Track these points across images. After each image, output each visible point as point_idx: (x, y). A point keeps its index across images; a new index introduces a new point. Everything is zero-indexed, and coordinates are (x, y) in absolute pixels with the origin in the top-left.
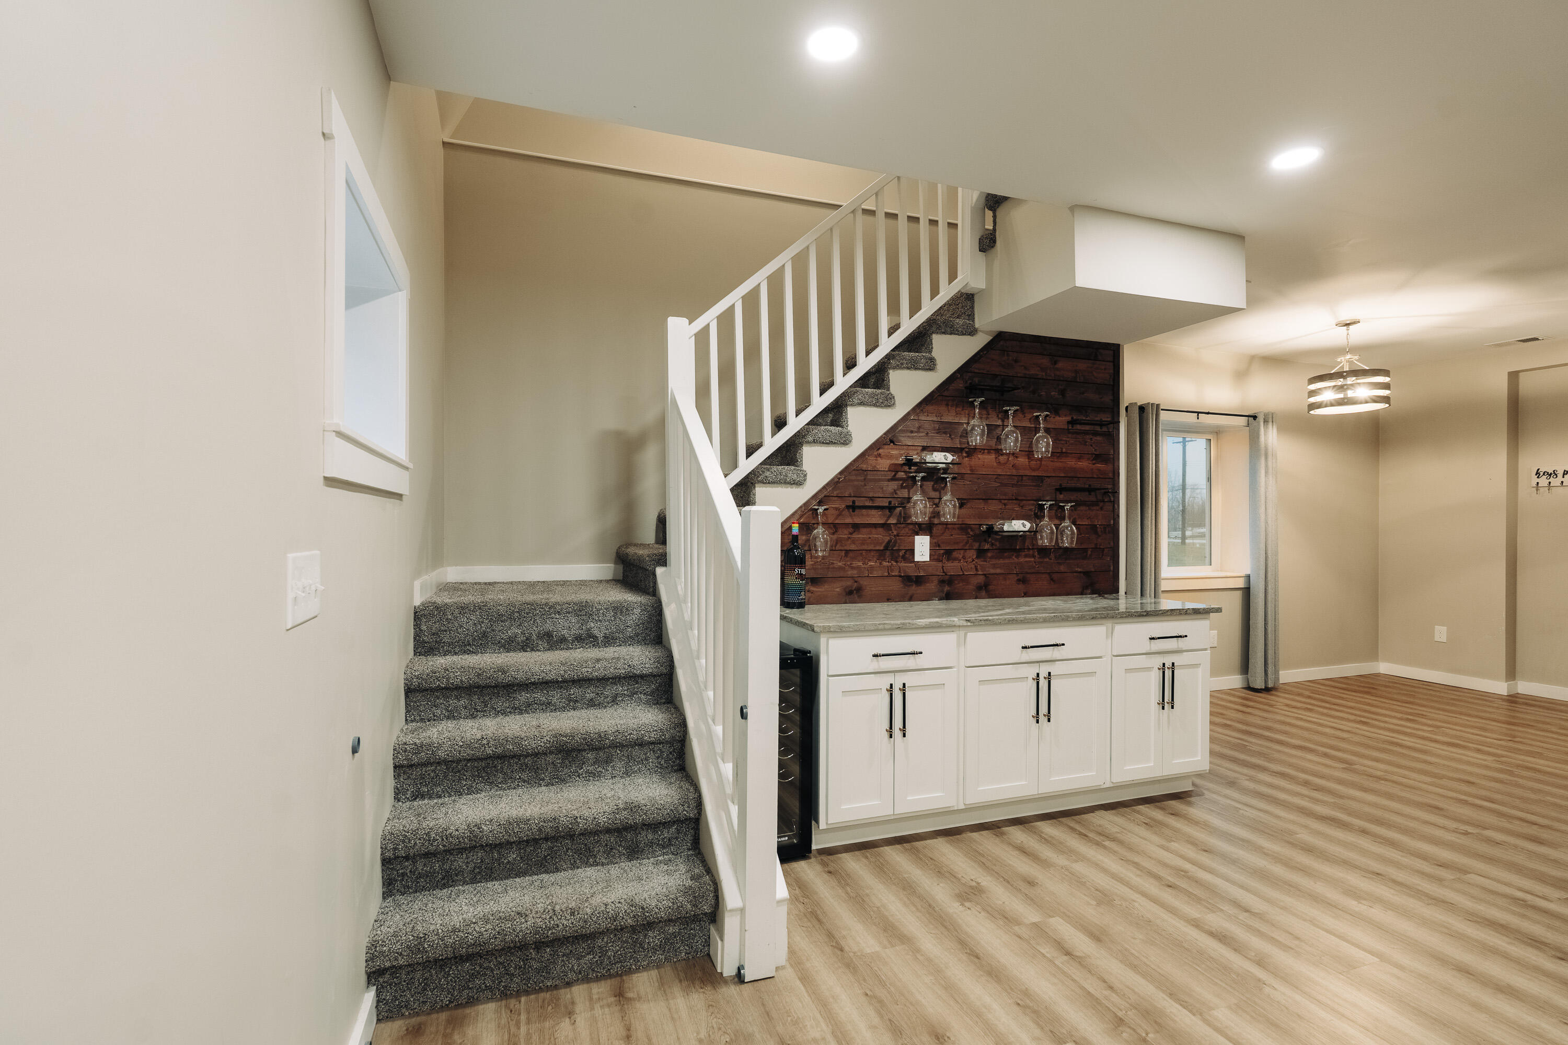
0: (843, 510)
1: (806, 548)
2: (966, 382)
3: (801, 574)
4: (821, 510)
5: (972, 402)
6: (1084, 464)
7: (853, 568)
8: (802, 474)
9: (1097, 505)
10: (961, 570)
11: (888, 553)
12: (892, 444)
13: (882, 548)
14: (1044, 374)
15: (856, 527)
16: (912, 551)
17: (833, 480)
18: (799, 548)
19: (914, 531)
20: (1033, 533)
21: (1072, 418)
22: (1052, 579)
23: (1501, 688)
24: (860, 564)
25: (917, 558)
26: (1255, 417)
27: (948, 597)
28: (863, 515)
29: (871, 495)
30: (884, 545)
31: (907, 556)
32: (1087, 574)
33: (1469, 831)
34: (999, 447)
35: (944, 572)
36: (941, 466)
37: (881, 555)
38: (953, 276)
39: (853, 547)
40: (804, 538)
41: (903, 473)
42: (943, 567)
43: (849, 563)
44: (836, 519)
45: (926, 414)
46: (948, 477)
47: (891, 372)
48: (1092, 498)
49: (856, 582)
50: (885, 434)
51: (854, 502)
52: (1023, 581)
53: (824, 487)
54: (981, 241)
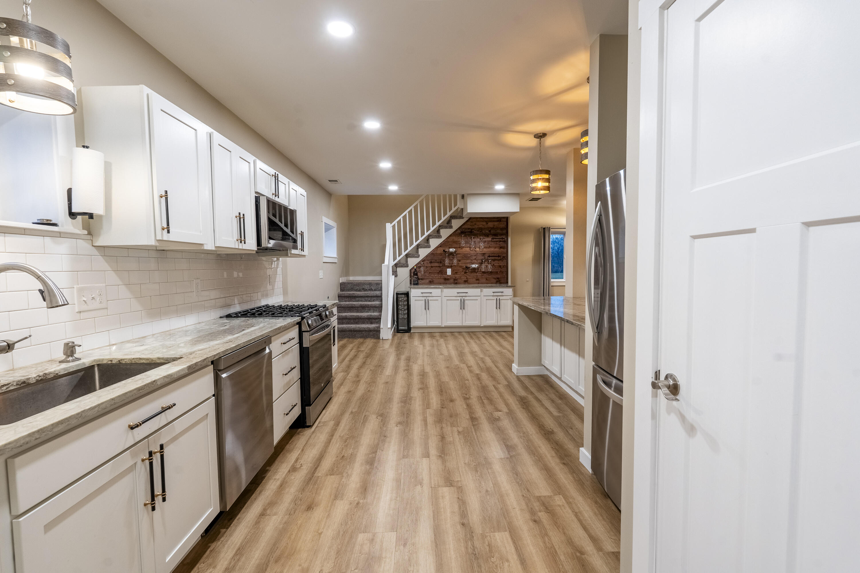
0: (429, 263)
1: (419, 272)
2: (461, 231)
3: (418, 278)
4: (423, 263)
5: (463, 236)
6: (497, 249)
7: (431, 277)
8: (419, 255)
9: (502, 260)
10: (460, 277)
11: (440, 273)
12: (441, 247)
15: (432, 267)
16: (446, 272)
17: (426, 256)
19: (447, 267)
21: (493, 238)
24: (433, 275)
25: (448, 274)
27: (456, 284)
28: (433, 264)
29: (436, 259)
30: (439, 271)
31: (445, 274)
32: (498, 278)
35: (455, 278)
36: (453, 252)
37: (438, 273)
38: (455, 205)
39: (431, 272)
40: (418, 269)
41: (443, 254)
42: (455, 276)
43: (430, 275)
44: (427, 265)
45: (450, 239)
46: (455, 255)
47: (441, 230)
48: (499, 258)
49: (432, 280)
50: (439, 245)
51: (431, 261)
53: (424, 258)
54: (462, 196)
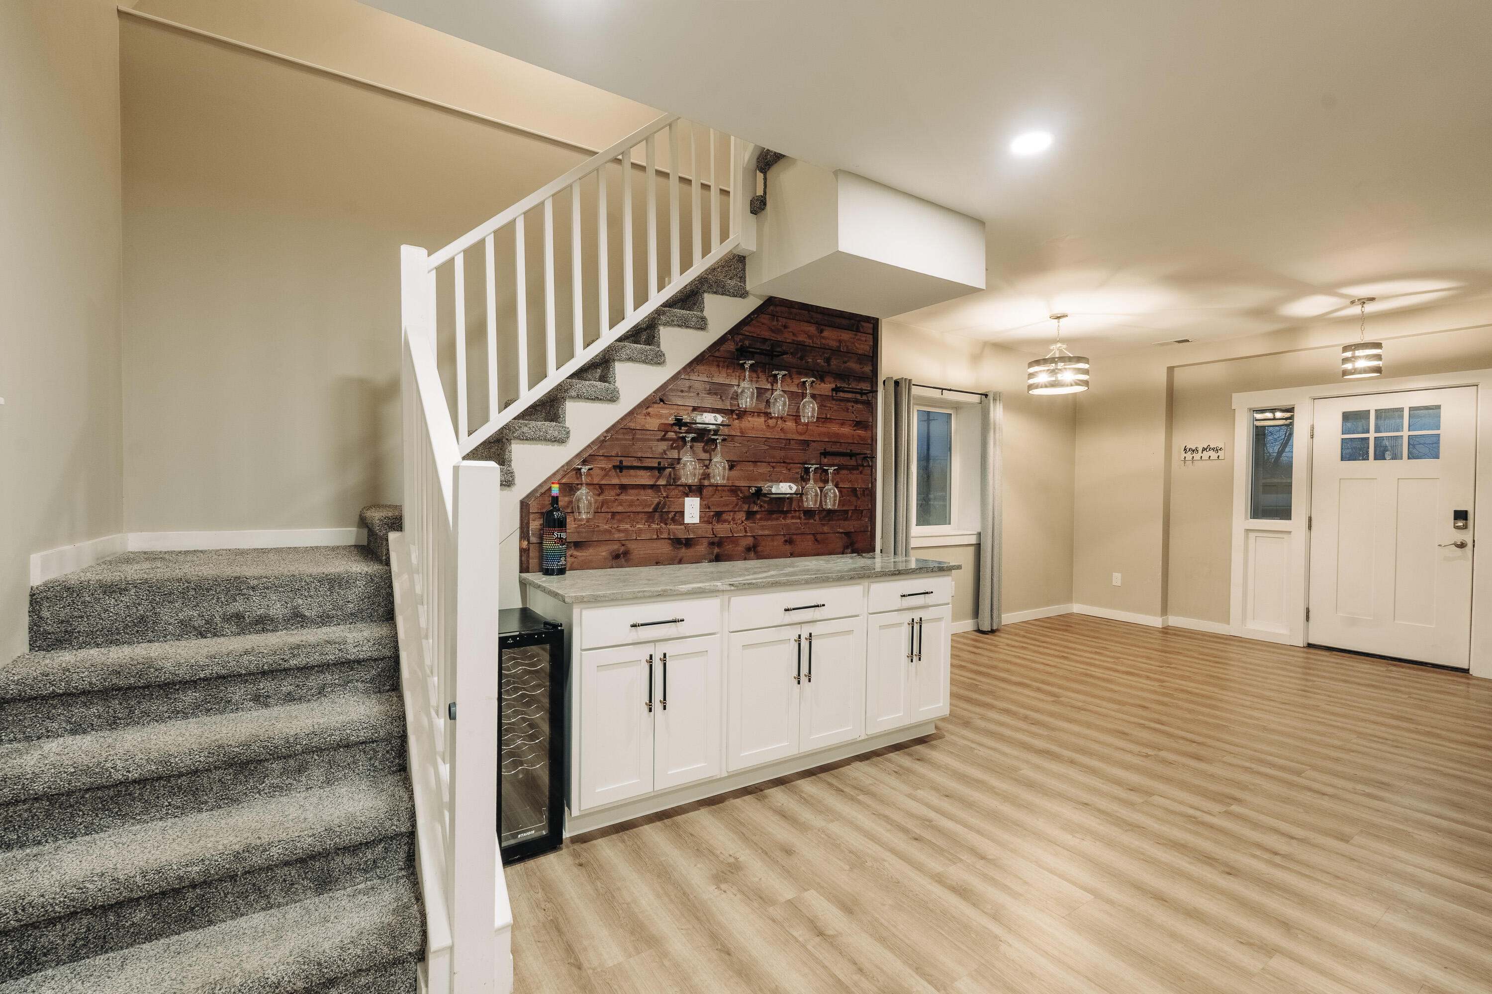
0: (610, 470)
1: (569, 510)
2: (737, 344)
3: (561, 538)
4: (584, 470)
5: (743, 365)
6: (846, 430)
7: (619, 531)
8: (565, 431)
9: (858, 469)
10: (731, 532)
11: (657, 515)
12: (662, 403)
13: (651, 510)
14: (811, 341)
15: (623, 488)
16: (682, 513)
17: (598, 438)
18: (559, 510)
19: (684, 492)
20: (800, 495)
21: (836, 385)
22: (816, 540)
23: (1156, 621)
24: (628, 526)
25: (688, 520)
26: (986, 396)
27: (718, 559)
28: (630, 476)
29: (639, 455)
30: (653, 506)
31: (677, 518)
32: (848, 534)
33: (1149, 753)
34: (768, 411)
35: (714, 534)
36: (711, 427)
37: (650, 517)
38: (724, 236)
39: (620, 509)
40: (567, 499)
41: (673, 433)
42: (713, 529)
43: (615, 526)
44: (602, 479)
45: (697, 374)
46: (718, 439)
47: (661, 328)
48: (853, 462)
49: (623, 545)
50: (654, 392)
51: (621, 462)
52: (789, 542)
53: (589, 446)
54: (752, 202)
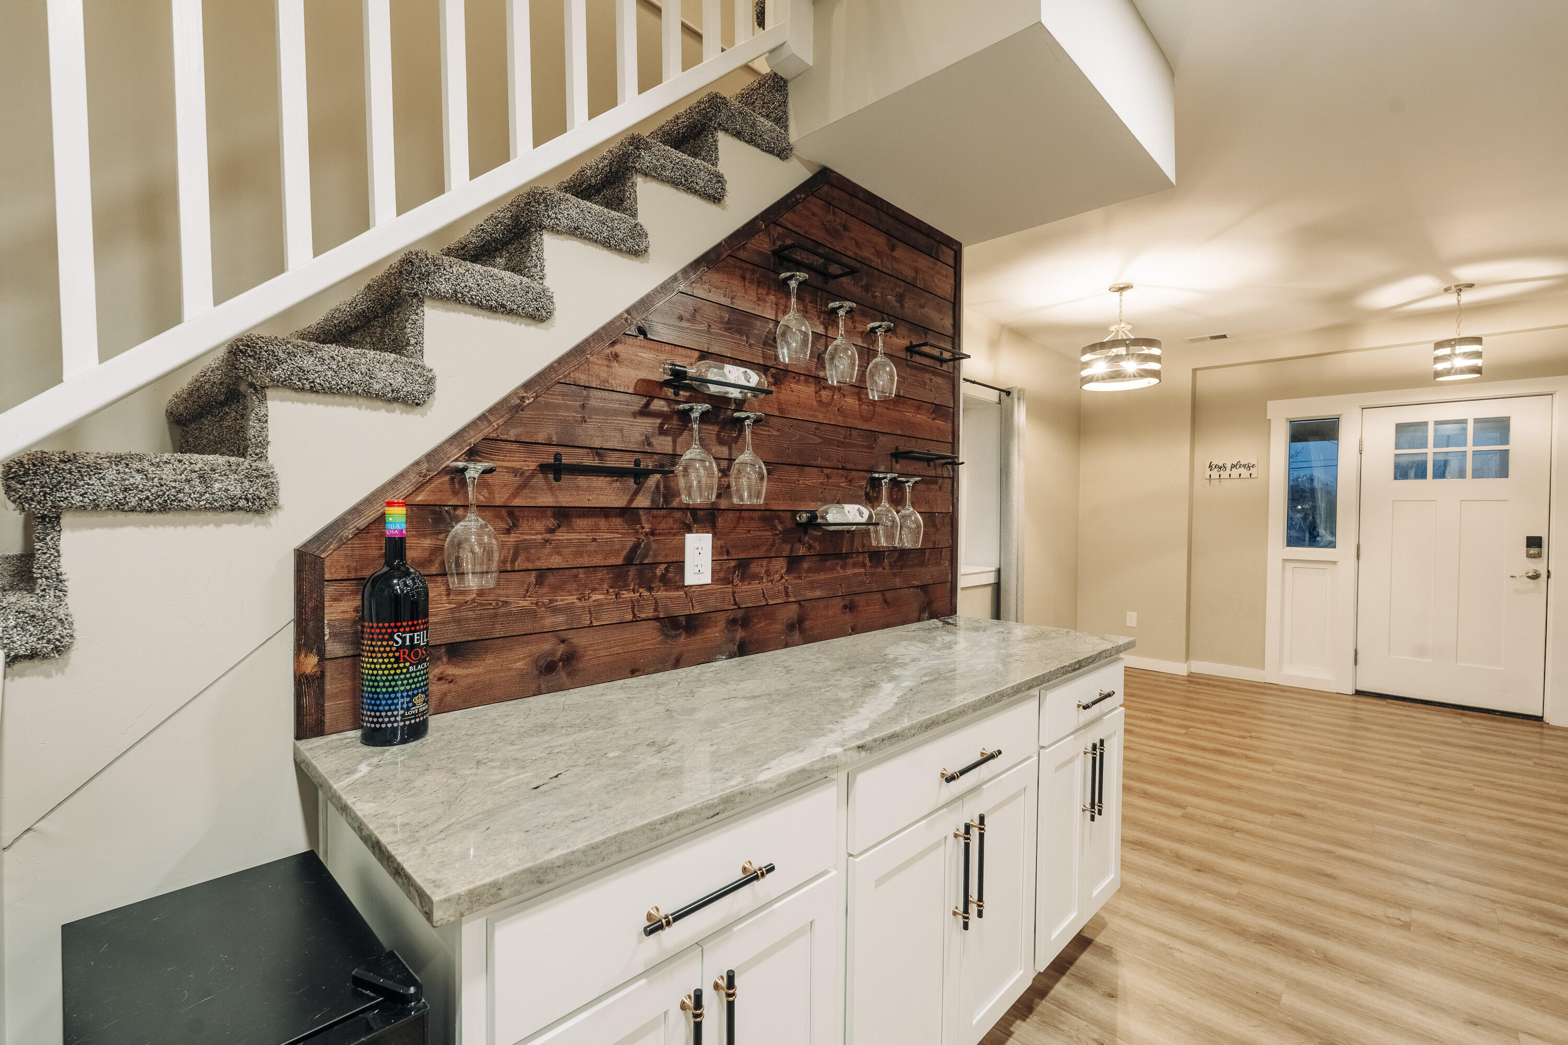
0: (532, 476)
1: (434, 569)
2: (774, 244)
3: (413, 644)
4: (474, 471)
5: (785, 282)
6: (923, 418)
7: (556, 611)
8: (421, 375)
9: (936, 483)
10: (764, 596)
11: (633, 571)
12: (641, 337)
13: (620, 561)
15: (564, 515)
16: (679, 566)
17: (505, 400)
18: (407, 574)
19: (685, 524)
20: (870, 525)
21: (911, 342)
22: (885, 601)
23: (1180, 668)
24: (572, 599)
25: (691, 579)
26: (1008, 393)
28: (578, 488)
29: (597, 443)
30: (624, 553)
31: (670, 575)
32: (924, 588)
34: (821, 374)
35: (735, 603)
37: (619, 576)
39: (556, 561)
40: (427, 542)
41: (662, 403)
42: (734, 593)
43: (546, 600)
44: (514, 495)
45: (706, 286)
48: (930, 469)
49: (563, 641)
50: (628, 311)
51: (557, 457)
52: (850, 607)
53: (483, 417)
